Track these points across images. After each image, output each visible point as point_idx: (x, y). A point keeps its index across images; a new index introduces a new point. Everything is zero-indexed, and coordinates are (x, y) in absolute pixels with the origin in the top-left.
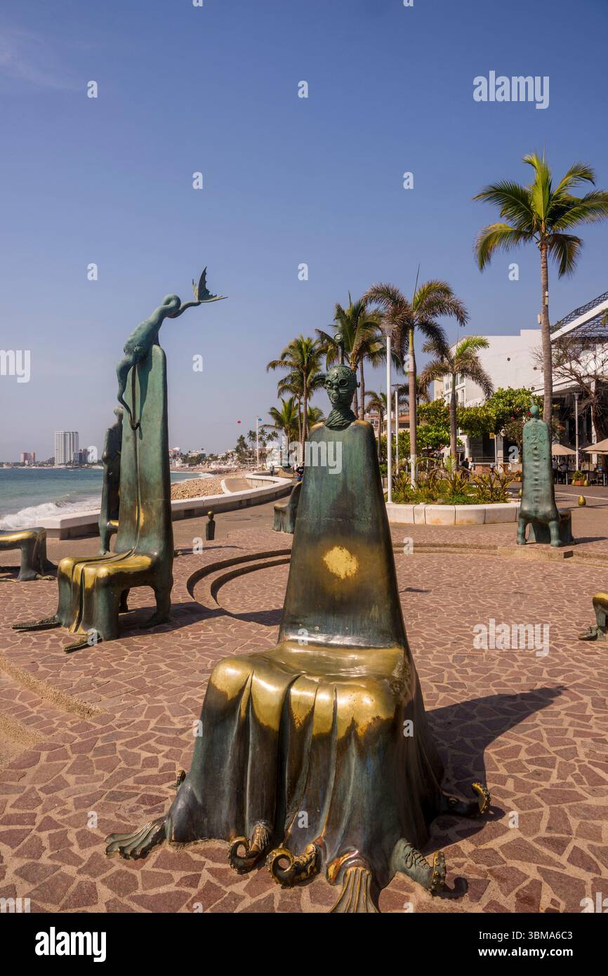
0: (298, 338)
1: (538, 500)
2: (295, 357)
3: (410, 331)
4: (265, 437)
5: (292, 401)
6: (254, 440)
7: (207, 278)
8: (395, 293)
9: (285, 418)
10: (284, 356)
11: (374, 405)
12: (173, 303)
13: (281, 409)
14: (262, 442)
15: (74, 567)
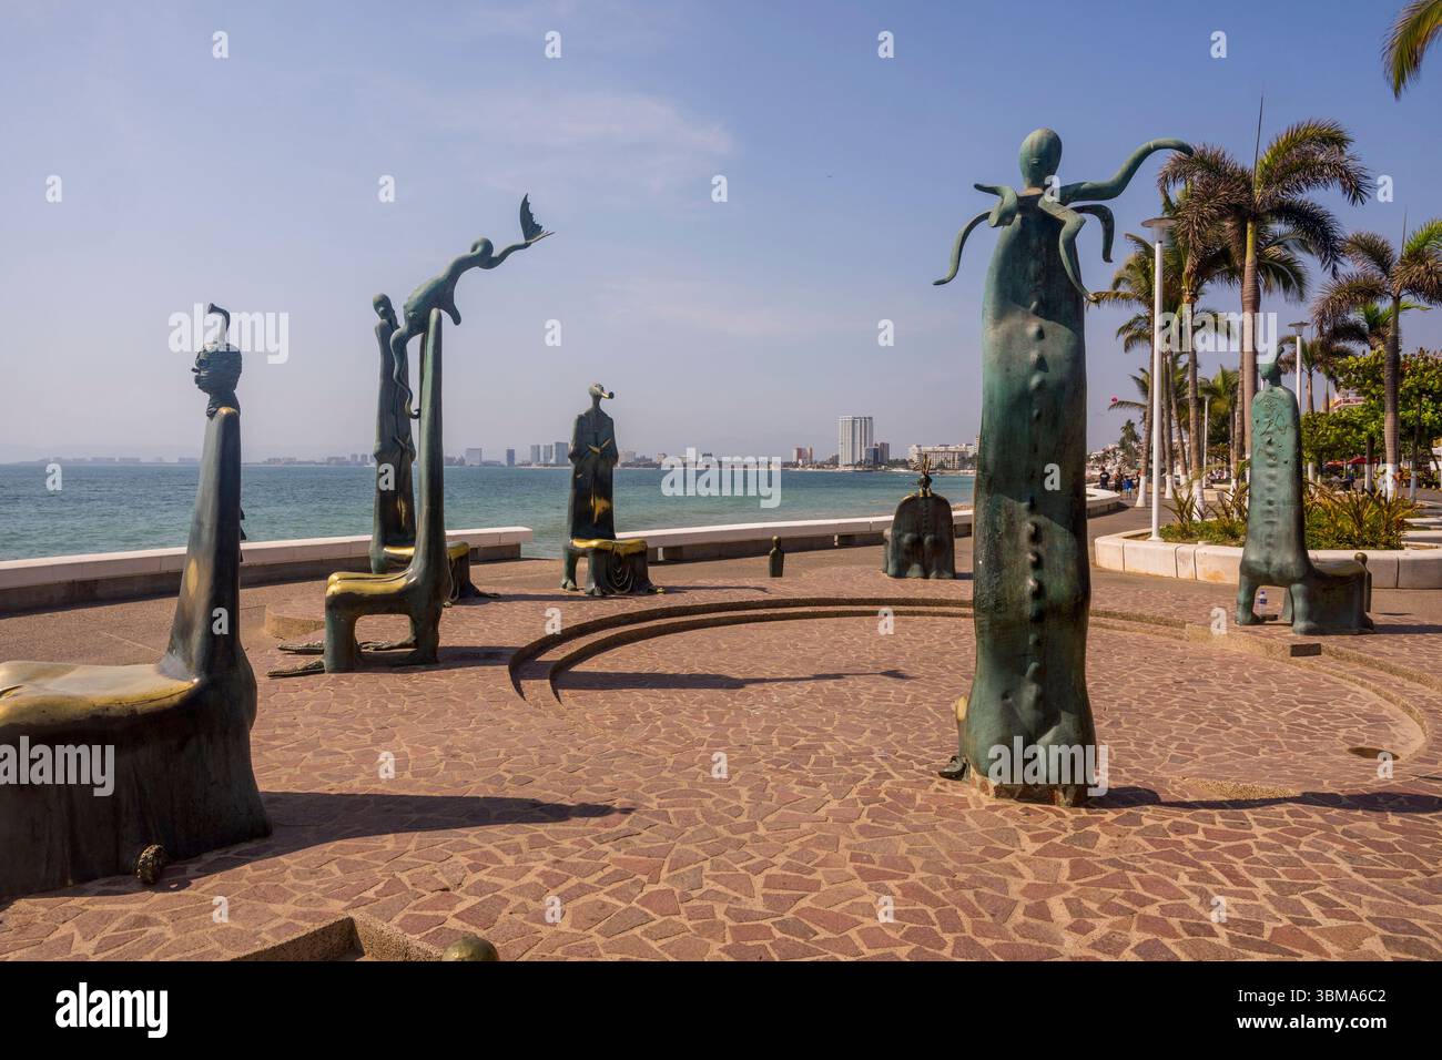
1: (1272, 541)
2: (1135, 284)
3: (1249, 225)
7: (532, 209)
10: (1117, 283)
12: (479, 249)
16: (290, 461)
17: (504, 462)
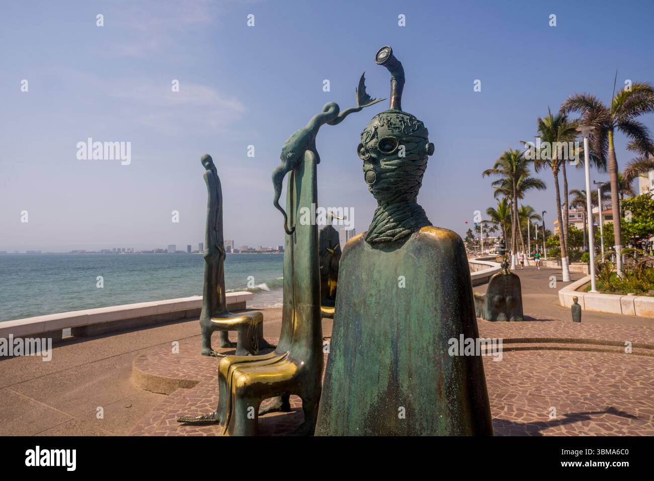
0: (508, 151)
2: (505, 166)
3: (610, 132)
4: (488, 230)
5: (505, 202)
6: (479, 232)
7: (366, 83)
8: (592, 100)
9: (501, 216)
10: (496, 166)
11: (578, 201)
12: (331, 110)
13: (497, 208)
14: (485, 234)
15: (230, 367)
16: (83, 252)
17: (186, 250)
